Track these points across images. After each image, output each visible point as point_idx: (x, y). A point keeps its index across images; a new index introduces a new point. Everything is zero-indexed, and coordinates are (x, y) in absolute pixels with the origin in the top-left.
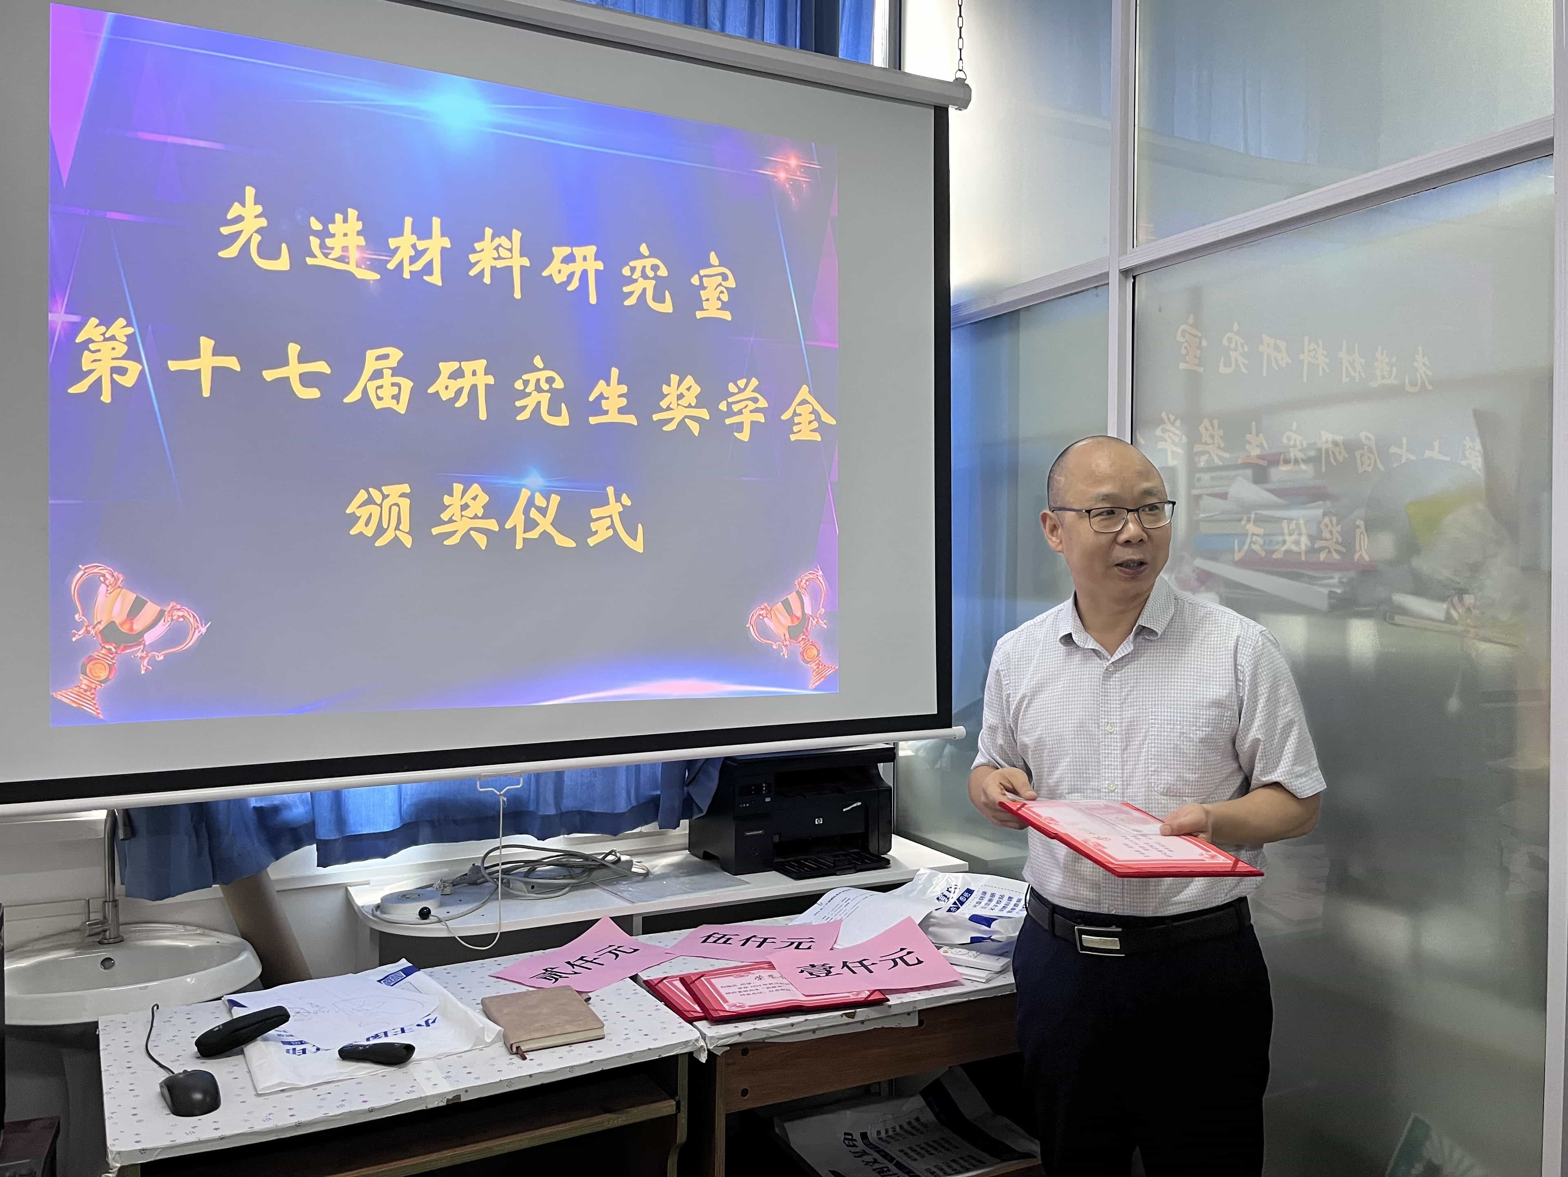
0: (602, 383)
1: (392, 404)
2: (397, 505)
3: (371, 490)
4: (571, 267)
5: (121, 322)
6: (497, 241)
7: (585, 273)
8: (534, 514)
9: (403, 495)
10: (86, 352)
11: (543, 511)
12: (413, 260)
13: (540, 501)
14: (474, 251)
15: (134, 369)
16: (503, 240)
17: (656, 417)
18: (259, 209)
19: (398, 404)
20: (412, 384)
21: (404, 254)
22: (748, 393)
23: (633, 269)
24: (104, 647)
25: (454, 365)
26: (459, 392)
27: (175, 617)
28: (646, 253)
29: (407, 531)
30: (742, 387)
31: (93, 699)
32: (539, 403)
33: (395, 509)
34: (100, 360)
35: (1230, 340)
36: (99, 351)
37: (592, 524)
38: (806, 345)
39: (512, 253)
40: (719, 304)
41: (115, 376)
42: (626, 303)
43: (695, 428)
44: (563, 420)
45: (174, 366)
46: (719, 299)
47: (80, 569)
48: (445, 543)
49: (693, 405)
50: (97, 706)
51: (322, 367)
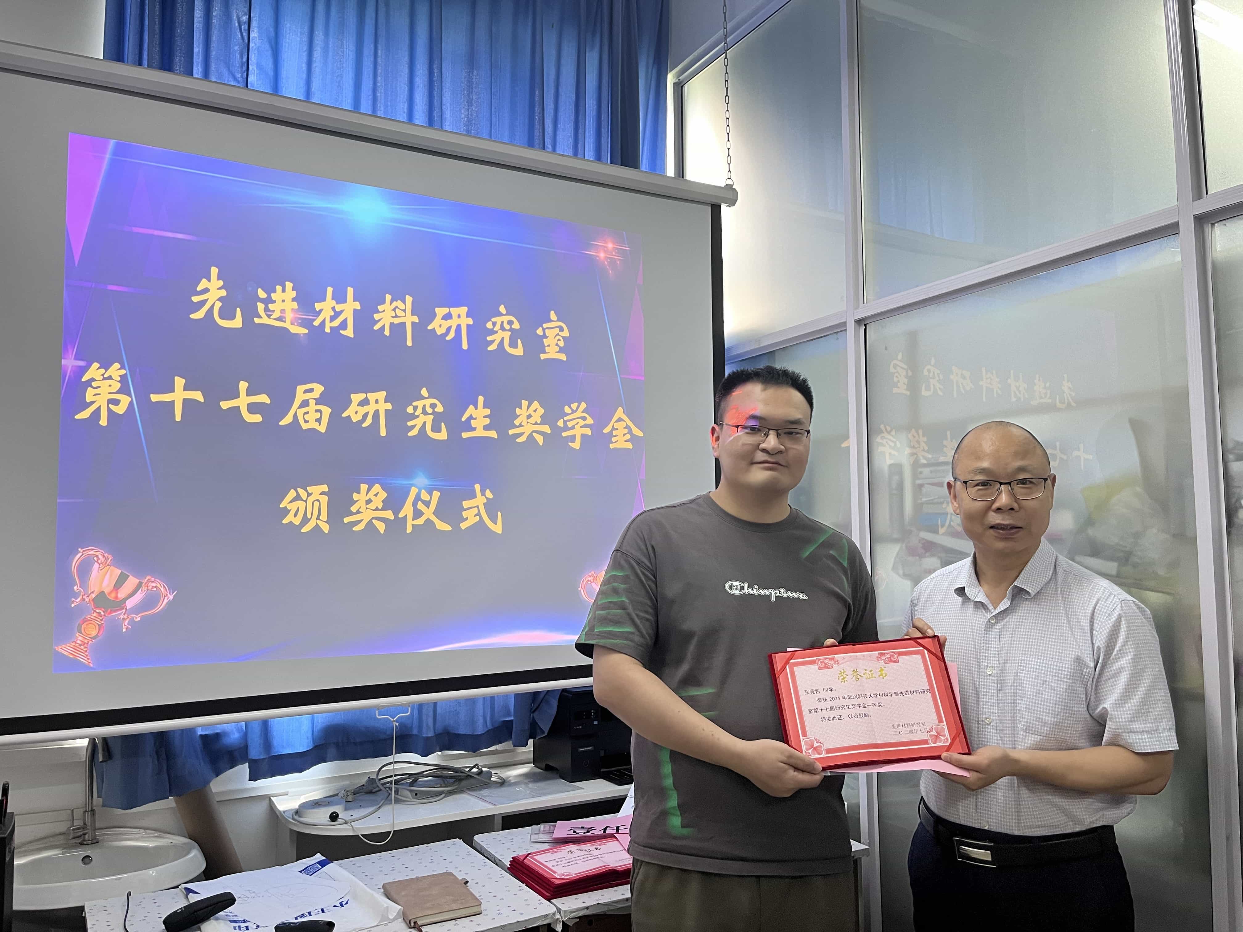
0: (471, 407)
1: (316, 426)
2: (318, 500)
3: (298, 489)
4: (449, 323)
5: (117, 365)
6: (395, 304)
7: (459, 327)
8: (420, 506)
9: (323, 493)
10: (89, 388)
11: (427, 504)
12: (332, 319)
13: (425, 496)
14: (378, 312)
15: (125, 400)
16: (399, 303)
17: (511, 432)
18: (221, 283)
19: (320, 425)
20: (330, 410)
21: (327, 314)
22: (579, 414)
23: (494, 324)
24: (95, 611)
25: (362, 396)
26: (365, 416)
27: (150, 588)
28: (504, 311)
29: (326, 520)
30: (575, 409)
31: (86, 651)
32: (425, 423)
33: (316, 504)
34: (100, 394)
35: (929, 371)
36: (99, 387)
37: (463, 513)
38: (620, 378)
39: (405, 312)
40: (557, 349)
41: (110, 406)
42: (489, 348)
43: (540, 439)
44: (443, 435)
45: (154, 398)
46: (557, 345)
47: (80, 552)
48: (354, 529)
49: (539, 422)
50: (88, 657)
51: (264, 399)
